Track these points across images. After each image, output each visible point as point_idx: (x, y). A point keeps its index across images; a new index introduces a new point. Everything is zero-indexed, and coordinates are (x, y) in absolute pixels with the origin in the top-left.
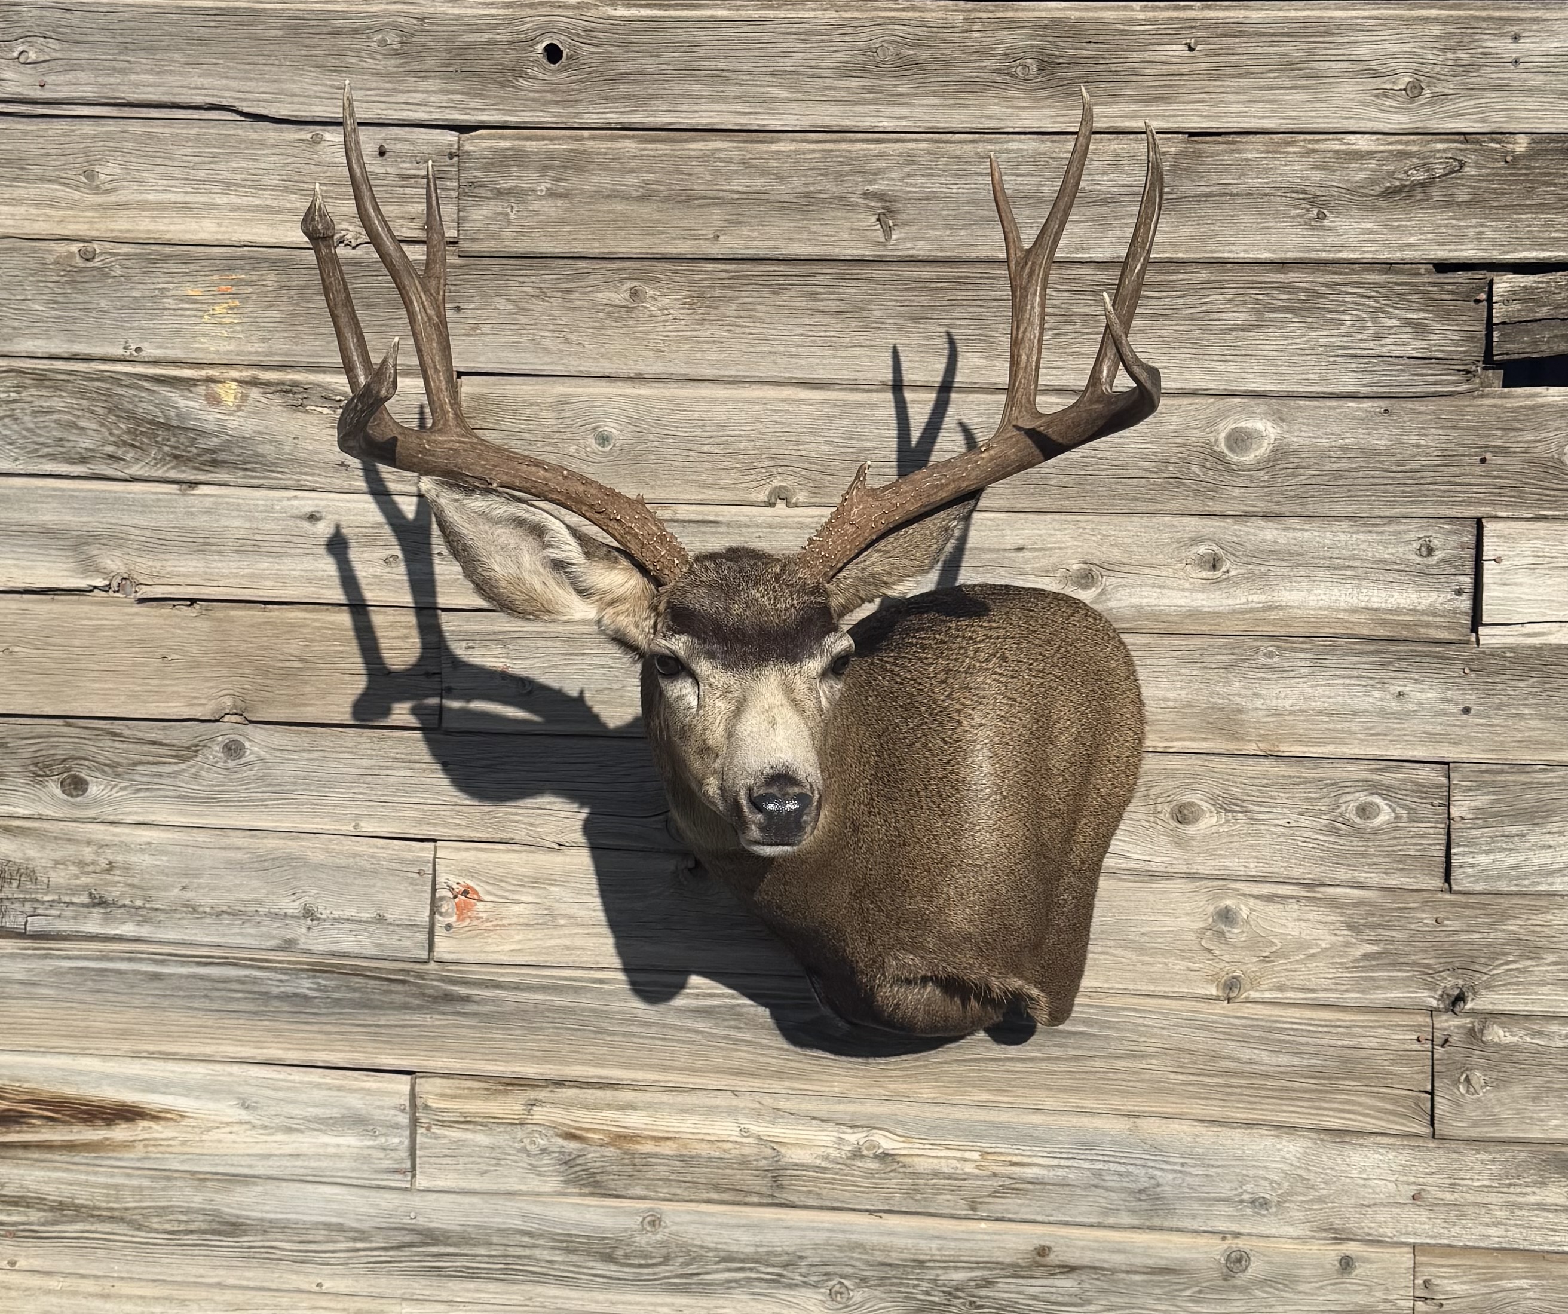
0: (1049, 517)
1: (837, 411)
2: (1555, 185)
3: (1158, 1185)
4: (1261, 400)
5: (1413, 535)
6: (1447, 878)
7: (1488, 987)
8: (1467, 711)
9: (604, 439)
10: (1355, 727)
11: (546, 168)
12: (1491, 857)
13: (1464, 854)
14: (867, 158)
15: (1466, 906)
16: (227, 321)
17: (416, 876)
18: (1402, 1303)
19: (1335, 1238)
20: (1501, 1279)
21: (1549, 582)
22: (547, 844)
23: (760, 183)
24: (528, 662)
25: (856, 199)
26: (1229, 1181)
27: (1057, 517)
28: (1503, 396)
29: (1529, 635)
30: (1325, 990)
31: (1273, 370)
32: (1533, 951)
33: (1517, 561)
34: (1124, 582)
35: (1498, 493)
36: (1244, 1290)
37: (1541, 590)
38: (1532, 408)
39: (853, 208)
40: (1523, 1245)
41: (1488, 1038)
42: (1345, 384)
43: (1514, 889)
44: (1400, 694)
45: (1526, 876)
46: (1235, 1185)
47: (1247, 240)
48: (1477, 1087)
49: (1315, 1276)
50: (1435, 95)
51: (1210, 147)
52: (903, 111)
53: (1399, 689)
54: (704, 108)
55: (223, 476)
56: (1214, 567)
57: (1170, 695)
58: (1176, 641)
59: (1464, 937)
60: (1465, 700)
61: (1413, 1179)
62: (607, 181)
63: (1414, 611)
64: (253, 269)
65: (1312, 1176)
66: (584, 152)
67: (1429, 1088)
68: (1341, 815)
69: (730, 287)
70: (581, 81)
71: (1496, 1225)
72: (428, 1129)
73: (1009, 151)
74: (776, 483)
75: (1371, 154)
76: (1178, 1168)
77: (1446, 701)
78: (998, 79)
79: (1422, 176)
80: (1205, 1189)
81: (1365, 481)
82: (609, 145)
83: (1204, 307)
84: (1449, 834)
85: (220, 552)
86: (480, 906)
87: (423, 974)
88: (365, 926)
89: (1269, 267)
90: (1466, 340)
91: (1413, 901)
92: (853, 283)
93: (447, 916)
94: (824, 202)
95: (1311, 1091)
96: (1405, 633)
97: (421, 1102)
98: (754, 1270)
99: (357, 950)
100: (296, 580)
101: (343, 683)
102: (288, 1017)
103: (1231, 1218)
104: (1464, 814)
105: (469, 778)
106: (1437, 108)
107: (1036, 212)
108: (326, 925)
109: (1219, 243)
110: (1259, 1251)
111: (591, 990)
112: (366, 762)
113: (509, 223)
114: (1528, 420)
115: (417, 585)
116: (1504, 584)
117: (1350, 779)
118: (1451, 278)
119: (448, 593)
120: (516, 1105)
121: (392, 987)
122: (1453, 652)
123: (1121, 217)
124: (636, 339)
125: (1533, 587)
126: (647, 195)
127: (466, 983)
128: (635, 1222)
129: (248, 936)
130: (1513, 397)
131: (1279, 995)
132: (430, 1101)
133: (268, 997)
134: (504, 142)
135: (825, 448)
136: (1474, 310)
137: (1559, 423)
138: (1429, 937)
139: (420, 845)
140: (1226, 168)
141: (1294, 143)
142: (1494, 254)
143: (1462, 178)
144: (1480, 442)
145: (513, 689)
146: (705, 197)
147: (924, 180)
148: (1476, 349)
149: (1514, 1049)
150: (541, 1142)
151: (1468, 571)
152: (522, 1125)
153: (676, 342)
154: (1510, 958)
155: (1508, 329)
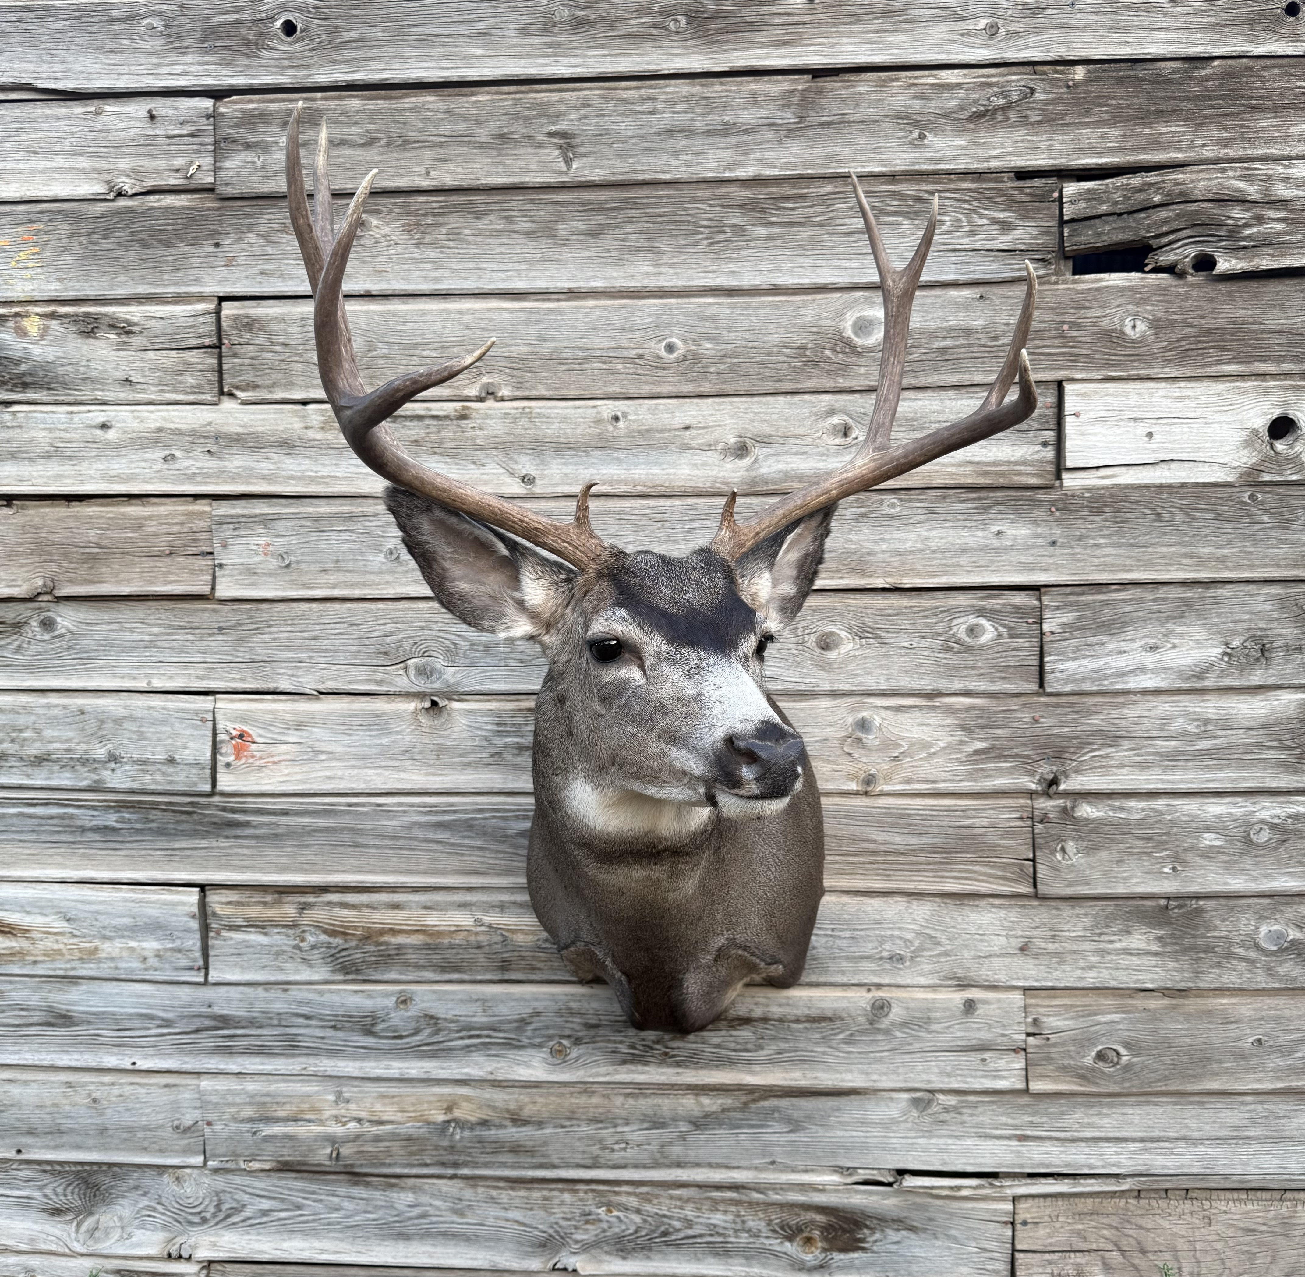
0: (710, 400)
1: (533, 318)
2: (1108, 105)
3: (814, 948)
6: (1041, 685)
7: (1077, 771)
8: (1054, 543)
10: (963, 561)
11: (285, 123)
12: (1077, 663)
13: (1054, 662)
14: (550, 105)
15: (1057, 705)
16: (30, 264)
17: (199, 723)
18: (1016, 1037)
19: (959, 986)
20: (1096, 1014)
21: (1119, 432)
22: (308, 691)
23: (461, 127)
24: (287, 539)
25: (540, 137)
26: (871, 942)
27: (717, 400)
28: (1075, 282)
29: (1102, 478)
30: (945, 781)
32: (1113, 740)
33: (1092, 415)
34: (772, 451)
35: (1073, 359)
36: (887, 1032)
37: (1111, 438)
38: (1098, 289)
39: (540, 145)
40: (1113, 983)
41: (1078, 814)
42: (947, 273)
43: (1095, 688)
44: (999, 533)
45: (1106, 677)
46: (876, 944)
47: (863, 158)
48: (1071, 854)
49: (944, 1018)
50: (1009, 34)
51: (830, 84)
52: (579, 60)
53: (998, 528)
54: (414, 65)
55: (31, 395)
56: (846, 435)
59: (1055, 731)
60: (1051, 534)
61: (1020, 933)
62: (336, 133)
63: (1009, 462)
64: (50, 221)
65: (938, 934)
66: (317, 110)
67: (1031, 856)
68: (954, 635)
69: (440, 214)
70: (313, 49)
71: (1090, 967)
72: (218, 933)
73: (667, 93)
74: (485, 380)
75: (959, 85)
76: (830, 933)
77: (1037, 536)
78: (654, 31)
79: (1001, 101)
80: (852, 949)
81: (966, 356)
82: (337, 102)
83: (831, 215)
84: (1042, 647)
85: (30, 459)
86: (254, 746)
87: (208, 806)
88: (159, 766)
89: (882, 180)
90: (1043, 234)
91: (1014, 704)
92: (542, 207)
93: (227, 755)
94: (515, 141)
95: (935, 863)
96: (1002, 481)
97: (209, 910)
98: (488, 1036)
99: (153, 787)
100: (92, 478)
101: (133, 564)
102: (100, 845)
103: (873, 972)
104: (1053, 629)
105: (241, 639)
106: (1010, 44)
107: (691, 142)
108: (127, 767)
109: (841, 161)
110: (898, 999)
111: (349, 812)
112: (155, 630)
113: (256, 170)
114: (1095, 300)
115: (191, 478)
116: (1083, 434)
117: (960, 606)
118: (1028, 183)
119: (217, 484)
120: (289, 909)
121: (184, 817)
122: (1040, 495)
123: (760, 144)
124: (364, 262)
125: (1105, 436)
126: (370, 142)
127: (244, 811)
128: (390, 1002)
129: (64, 779)
130: (1083, 282)
131: (907, 787)
132: (218, 909)
133: (83, 830)
134: (251, 104)
135: (523, 349)
136: (1049, 208)
137: (1120, 301)
138: (1028, 733)
139: (202, 698)
140: (843, 100)
141: (897, 80)
142: (1062, 162)
143: (1033, 102)
144: (1058, 319)
145: (274, 563)
146: (418, 142)
147: (598, 120)
148: (1051, 241)
149: (1100, 822)
150: (311, 939)
151: (1052, 427)
152: (295, 926)
153: (398, 264)
154: (1095, 747)
155: (1075, 225)
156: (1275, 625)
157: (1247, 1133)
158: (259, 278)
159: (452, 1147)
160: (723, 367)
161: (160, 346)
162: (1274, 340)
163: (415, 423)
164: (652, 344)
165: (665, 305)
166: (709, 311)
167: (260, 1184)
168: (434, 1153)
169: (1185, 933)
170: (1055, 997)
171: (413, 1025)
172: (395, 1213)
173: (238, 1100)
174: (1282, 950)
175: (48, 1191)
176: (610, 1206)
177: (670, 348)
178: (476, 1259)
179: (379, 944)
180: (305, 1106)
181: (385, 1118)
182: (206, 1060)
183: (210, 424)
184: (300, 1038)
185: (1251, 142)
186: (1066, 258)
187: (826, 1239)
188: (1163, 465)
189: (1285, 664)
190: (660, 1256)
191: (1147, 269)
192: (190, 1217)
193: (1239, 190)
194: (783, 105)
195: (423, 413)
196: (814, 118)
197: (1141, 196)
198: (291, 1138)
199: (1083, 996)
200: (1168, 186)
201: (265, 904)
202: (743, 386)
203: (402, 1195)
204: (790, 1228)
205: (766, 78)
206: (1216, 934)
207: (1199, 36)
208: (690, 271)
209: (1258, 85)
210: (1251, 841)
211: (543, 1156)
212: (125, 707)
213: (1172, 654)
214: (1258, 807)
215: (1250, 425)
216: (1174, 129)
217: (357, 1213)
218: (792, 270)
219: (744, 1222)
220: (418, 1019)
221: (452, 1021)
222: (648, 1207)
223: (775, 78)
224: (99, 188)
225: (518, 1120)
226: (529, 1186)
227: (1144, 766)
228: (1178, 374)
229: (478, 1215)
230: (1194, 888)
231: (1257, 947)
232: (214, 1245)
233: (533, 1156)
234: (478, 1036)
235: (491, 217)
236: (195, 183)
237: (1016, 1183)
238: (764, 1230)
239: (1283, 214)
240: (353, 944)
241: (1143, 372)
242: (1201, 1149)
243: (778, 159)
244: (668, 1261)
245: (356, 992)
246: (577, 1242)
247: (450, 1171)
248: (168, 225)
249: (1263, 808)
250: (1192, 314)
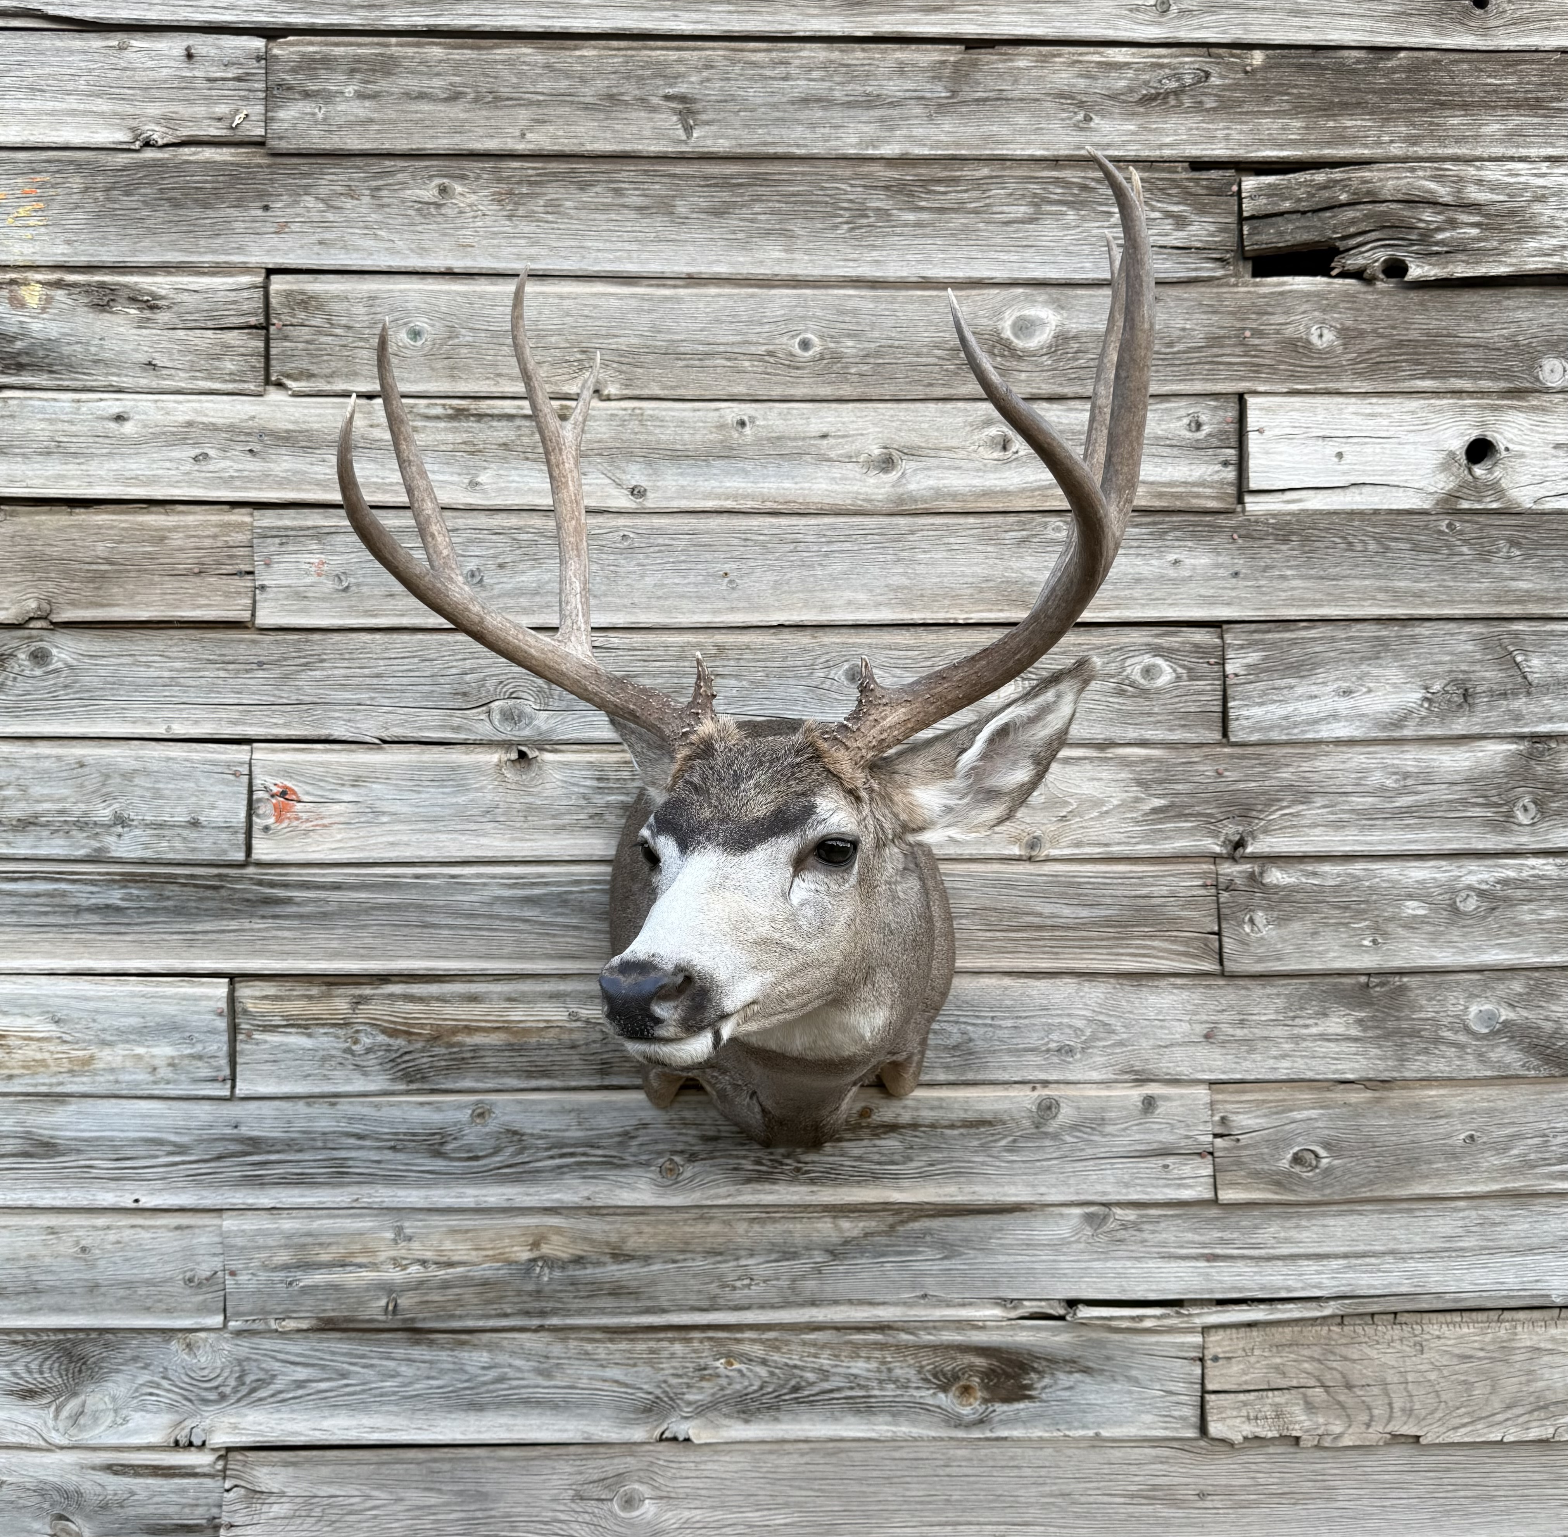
0: (851, 405)
1: (646, 305)
2: (1289, 94)
3: (971, 1040)
4: (1042, 290)
5: (1183, 412)
6: (1225, 734)
7: (1266, 831)
8: (1236, 574)
9: (416, 334)
10: (1137, 592)
11: (353, 71)
12: (1264, 709)
13: (1239, 708)
14: (667, 64)
15: (1243, 757)
16: (32, 222)
17: (231, 777)
18: (1202, 1139)
19: (1137, 1081)
20: (1291, 1111)
21: (1306, 451)
22: (368, 739)
24: (345, 556)
25: (655, 100)
26: (1035, 1031)
27: (858, 405)
28: (1256, 285)
29: (1288, 502)
30: (1119, 844)
31: (1052, 259)
32: (1304, 796)
33: (1277, 431)
34: (921, 465)
35: (1256, 369)
36: (1055, 1137)
37: (1298, 458)
38: (1281, 293)
39: (654, 110)
40: (1310, 1075)
41: (1267, 880)
43: (1284, 737)
44: (1176, 562)
45: (1296, 725)
46: (1042, 1034)
47: (1023, 139)
48: (1260, 926)
49: (1120, 1118)
50: (1181, 11)
51: (985, 56)
52: (702, 15)
53: (1175, 557)
54: (508, 12)
55: (27, 379)
56: (1005, 448)
57: (968, 571)
58: (971, 520)
59: (1241, 786)
60: (1233, 565)
61: (1205, 1018)
62: (413, 84)
63: (1185, 483)
64: (58, 172)
65: (1112, 1021)
66: (391, 57)
67: (1216, 929)
68: (1127, 677)
69: (536, 183)
71: (1284, 1056)
72: (249, 1036)
73: (802, 58)
75: (1127, 65)
76: (988, 1022)
77: (1218, 566)
79: (1174, 85)
80: (1015, 1041)
83: (988, 201)
84: (1225, 691)
85: (24, 455)
86: (299, 806)
87: (240, 879)
88: (179, 831)
89: (1044, 164)
90: (1221, 231)
91: (1195, 755)
92: (657, 179)
93: (266, 817)
94: (626, 103)
95: (1108, 939)
96: (1179, 504)
97: (239, 1007)
98: (584, 1154)
99: (171, 856)
100: (102, 479)
101: (152, 584)
102: (100, 928)
103: (1039, 1067)
104: (1237, 671)
105: (286, 677)
106: (1183, 22)
107: (829, 114)
108: (138, 832)
109: (998, 142)
110: (1067, 1098)
111: (416, 886)
112: (178, 665)
113: (316, 122)
114: (1279, 305)
115: (228, 482)
116: (1267, 453)
117: (1134, 644)
118: (1205, 175)
119: (260, 489)
120: (340, 1004)
121: (209, 893)
122: (1221, 520)
123: (907, 119)
124: (445, 235)
125: (1291, 455)
126: (454, 97)
127: (285, 885)
128: (464, 1115)
129: (56, 847)
130: (1264, 285)
131: (1077, 851)
132: (250, 1006)
133: (78, 910)
134: (312, 47)
135: (634, 341)
136: (1227, 203)
137: (1305, 307)
138: (1211, 788)
139: (235, 747)
140: (1000, 75)
141: (1059, 55)
142: (1241, 153)
143: (1208, 87)
144: (1239, 325)
145: (329, 585)
146: (511, 99)
147: (722, 84)
148: (1230, 239)
149: (1291, 890)
150: (366, 1041)
151: (1233, 444)
152: (347, 1025)
153: (486, 238)
154: (1285, 804)
155: (1256, 223)
156: (1478, 667)
157: (1461, 1244)
158: (316, 248)
159: (538, 1292)
160: (866, 368)
161: (193, 324)
162: (1469, 354)
163: (504, 423)
164: (784, 339)
165: (799, 296)
166: (851, 304)
167: (296, 1348)
168: (516, 1300)
169: (1388, 1014)
170: (1244, 1092)
171: (492, 1142)
172: (466, 1377)
173: (270, 1242)
174: (1494, 1033)
175: (19, 1368)
176: (730, 1357)
177: (805, 345)
178: (566, 1431)
179: (453, 1045)
180: (357, 1247)
181: (456, 1258)
182: (231, 1194)
183: (253, 418)
184: (350, 1163)
185: (1442, 141)
186: (1245, 259)
187: (986, 1387)
188: (1353, 489)
189: (1490, 711)
190: (790, 1416)
191: (1334, 273)
192: (204, 1394)
193: (1430, 191)
194: (933, 78)
195: (514, 412)
196: (968, 93)
197: (1326, 194)
198: (336, 1287)
199: (1276, 1090)
200: (1355, 183)
201: (310, 998)
202: (888, 390)
203: (475, 1355)
204: (944, 1375)
205: (913, 47)
206: (1422, 1015)
207: (1384, 24)
208: (828, 259)
209: (1447, 80)
210: (1457, 909)
211: (650, 1298)
212: (137, 759)
213: (1367, 699)
214: (1464, 871)
215: (1446, 446)
216: (1359, 123)
217: (418, 1380)
218: (944, 261)
219: (890, 1370)
220: (497, 1135)
221: (541, 1137)
222: (776, 1357)
223: (924, 47)
224: (121, 136)
225: (619, 1256)
226: (632, 1336)
227: (1338, 825)
228: (1369, 389)
229: (569, 1375)
230: (1397, 963)
231: (1467, 1030)
232: (235, 1427)
233: (637, 1299)
234: (572, 1155)
235: (598, 189)
236: (240, 135)
237: (1206, 1310)
238: (914, 1379)
239: (1477, 219)
240: (419, 1045)
241: (1331, 385)
242: (1411, 1264)
243: (927, 137)
244: (800, 1422)
245: (422, 1104)
246: (689, 1404)
247: (536, 1322)
248: (206, 182)
249: (1470, 872)
250: (1383, 324)
